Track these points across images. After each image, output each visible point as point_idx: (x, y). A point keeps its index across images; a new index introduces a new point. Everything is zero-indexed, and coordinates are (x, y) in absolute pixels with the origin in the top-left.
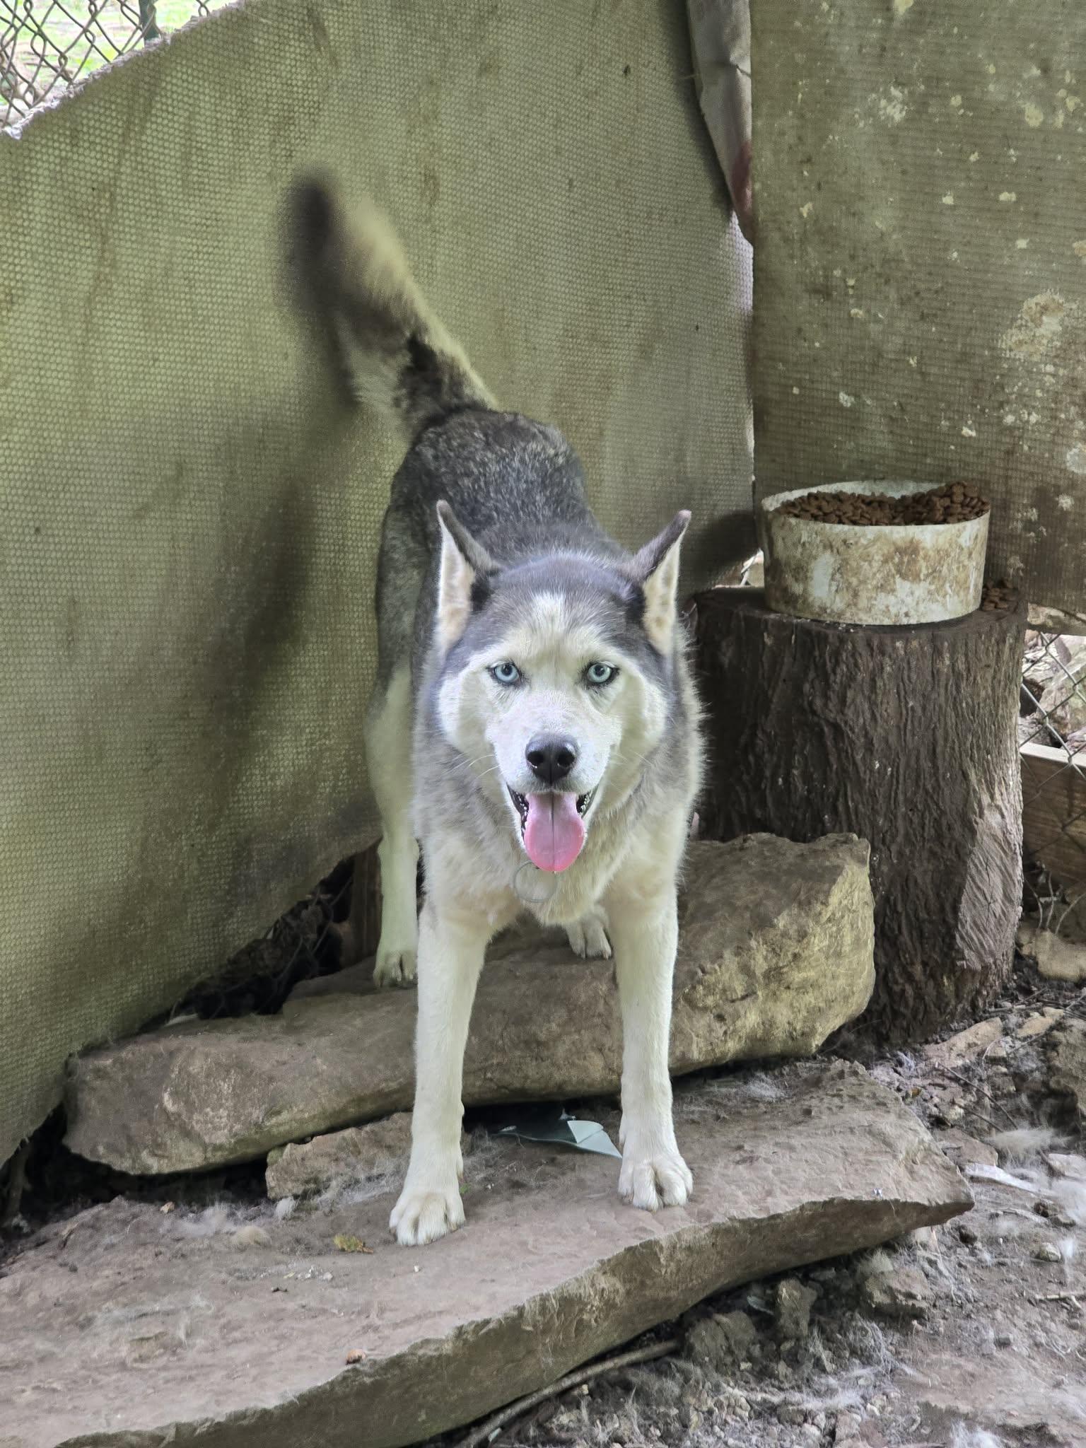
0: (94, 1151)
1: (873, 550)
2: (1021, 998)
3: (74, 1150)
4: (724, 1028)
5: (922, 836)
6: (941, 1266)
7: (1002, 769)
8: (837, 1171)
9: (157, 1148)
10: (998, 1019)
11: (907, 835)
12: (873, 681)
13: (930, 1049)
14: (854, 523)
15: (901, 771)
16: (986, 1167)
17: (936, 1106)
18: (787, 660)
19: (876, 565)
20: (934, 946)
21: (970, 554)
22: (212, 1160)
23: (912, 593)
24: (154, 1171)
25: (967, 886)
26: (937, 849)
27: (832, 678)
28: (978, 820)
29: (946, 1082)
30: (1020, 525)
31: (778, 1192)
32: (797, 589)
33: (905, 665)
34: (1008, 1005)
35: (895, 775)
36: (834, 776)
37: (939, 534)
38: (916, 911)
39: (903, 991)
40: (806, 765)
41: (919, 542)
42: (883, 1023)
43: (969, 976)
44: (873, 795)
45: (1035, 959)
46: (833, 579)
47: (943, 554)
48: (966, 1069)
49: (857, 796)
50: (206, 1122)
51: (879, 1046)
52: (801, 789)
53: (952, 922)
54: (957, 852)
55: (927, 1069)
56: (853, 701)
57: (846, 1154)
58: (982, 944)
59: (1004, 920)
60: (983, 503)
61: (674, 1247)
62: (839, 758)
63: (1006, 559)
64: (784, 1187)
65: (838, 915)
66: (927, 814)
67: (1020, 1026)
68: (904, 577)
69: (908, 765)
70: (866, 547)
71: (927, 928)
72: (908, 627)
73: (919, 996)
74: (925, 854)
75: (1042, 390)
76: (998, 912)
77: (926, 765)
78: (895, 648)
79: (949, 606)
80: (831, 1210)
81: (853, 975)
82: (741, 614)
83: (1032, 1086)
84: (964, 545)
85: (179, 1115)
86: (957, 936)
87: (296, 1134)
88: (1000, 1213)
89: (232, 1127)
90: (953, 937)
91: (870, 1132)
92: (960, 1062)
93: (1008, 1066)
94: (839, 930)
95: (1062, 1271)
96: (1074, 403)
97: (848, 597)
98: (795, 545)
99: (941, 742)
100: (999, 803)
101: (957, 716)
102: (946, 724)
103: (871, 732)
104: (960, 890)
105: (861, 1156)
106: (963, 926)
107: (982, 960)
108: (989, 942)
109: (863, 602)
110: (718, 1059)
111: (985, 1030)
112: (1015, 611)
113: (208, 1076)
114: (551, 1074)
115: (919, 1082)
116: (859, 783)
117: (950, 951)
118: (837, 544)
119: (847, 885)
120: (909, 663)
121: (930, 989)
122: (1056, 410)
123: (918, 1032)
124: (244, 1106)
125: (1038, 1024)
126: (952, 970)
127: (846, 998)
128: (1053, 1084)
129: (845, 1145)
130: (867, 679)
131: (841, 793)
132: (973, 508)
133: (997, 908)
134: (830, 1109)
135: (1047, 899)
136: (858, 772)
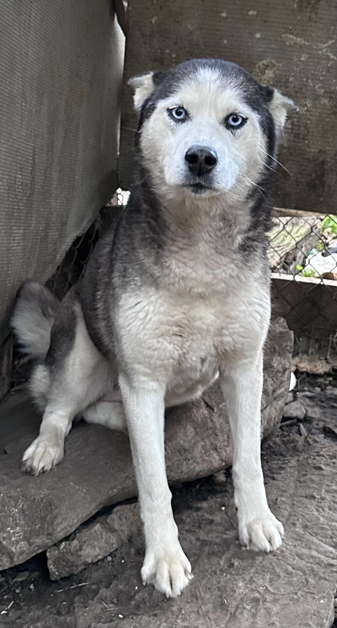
22: (17, 563)
89: (30, 538)
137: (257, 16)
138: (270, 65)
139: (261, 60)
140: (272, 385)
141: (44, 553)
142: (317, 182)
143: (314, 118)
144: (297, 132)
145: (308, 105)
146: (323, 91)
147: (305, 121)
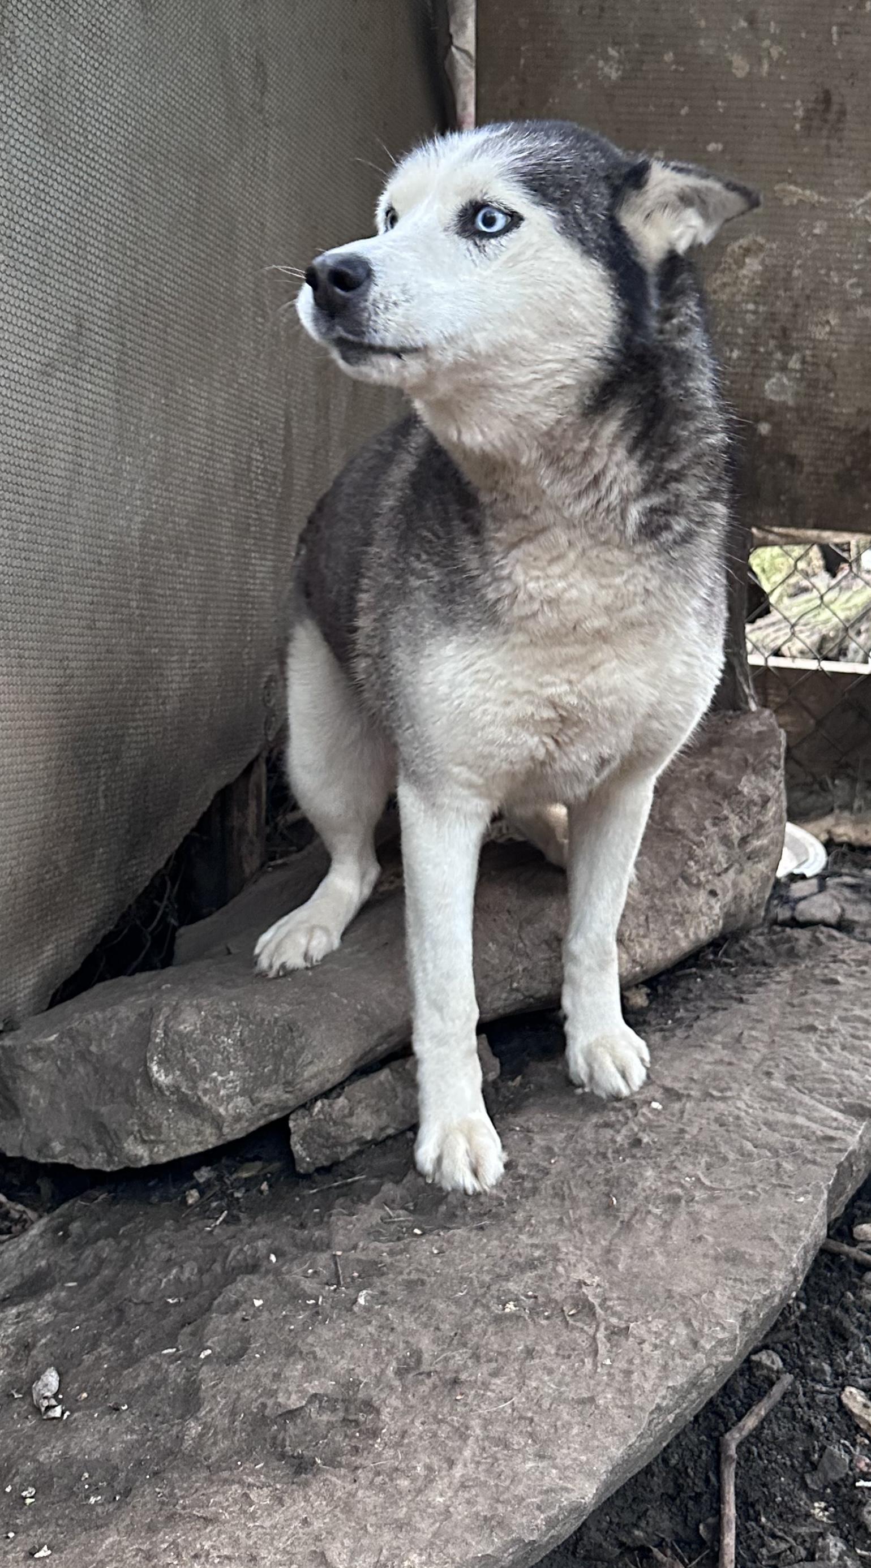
9: (147, 1133)
22: (229, 1137)
24: (145, 1162)
50: (216, 1090)
75: (743, 327)
85: (178, 1087)
87: (325, 1088)
89: (253, 1091)
96: (773, 337)
113: (205, 1033)
137: (723, 151)
138: (754, 247)
139: (736, 239)
140: (738, 828)
141: (285, 1119)
142: (856, 473)
143: (845, 347)
144: (814, 376)
145: (833, 322)
146: (860, 291)
147: (828, 354)
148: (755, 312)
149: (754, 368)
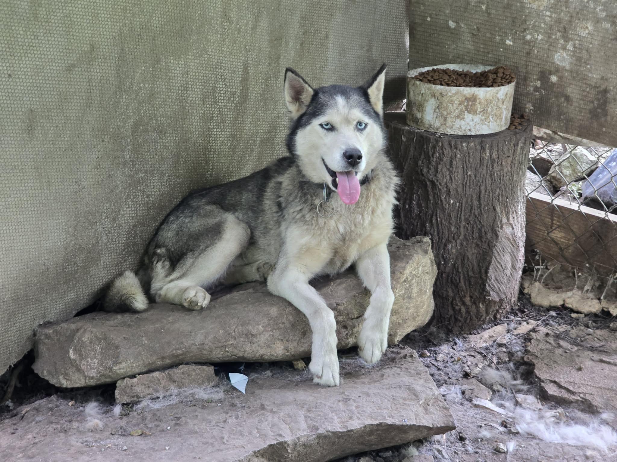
0: (42, 373)
1: (454, 98)
2: (519, 314)
3: (35, 372)
4: (347, 332)
5: (472, 237)
6: (444, 453)
7: (514, 206)
8: (387, 408)
9: (66, 375)
10: (506, 324)
11: (465, 235)
12: (451, 161)
13: (472, 338)
14: (448, 85)
15: (463, 205)
16: (483, 400)
17: (468, 366)
18: (412, 149)
19: (455, 106)
20: (476, 289)
21: (503, 102)
22: (89, 384)
23: (473, 120)
24: (64, 386)
25: (493, 261)
26: (479, 243)
27: (432, 159)
28: (500, 230)
29: (476, 354)
30: (532, 89)
31: (355, 418)
32: (419, 115)
33: (467, 154)
34: (512, 317)
35: (460, 207)
36: (431, 205)
37: (487, 92)
38: (468, 272)
39: (460, 309)
40: (419, 200)
41: (477, 95)
42: (450, 324)
43: (492, 304)
44: (449, 215)
45: (530, 295)
46: (435, 111)
47: (488, 102)
48: (487, 348)
49: (442, 216)
50: (87, 365)
51: (447, 334)
52: (416, 210)
53: (485, 278)
54: (489, 245)
55: (468, 347)
56: (441, 170)
57: (394, 399)
58: (499, 289)
59: (511, 278)
60: (512, 78)
61: (296, 444)
62: (434, 197)
63: (525, 105)
64: (359, 415)
65: (410, 279)
66: (475, 226)
67: (515, 329)
68: (469, 112)
69: (467, 202)
70: (451, 97)
71: (473, 280)
72: (470, 136)
73: (468, 312)
74: (474, 245)
75: (544, 23)
76: (509, 274)
77: (476, 203)
78: (462, 146)
79: (491, 127)
80: (381, 428)
81: (417, 307)
82: (393, 126)
83: (516, 358)
84: (500, 98)
85: (76, 361)
86: (487, 285)
87: (130, 373)
88: (483, 425)
89: (99, 368)
90: (485, 285)
91: (409, 389)
92: (484, 345)
93: (507, 348)
94: (410, 286)
95: (506, 458)
96: (559, 31)
97: (442, 120)
98: (418, 94)
99: (483, 192)
100: (512, 222)
101: (492, 180)
102: (486, 184)
103: (450, 186)
104: (490, 263)
105: (401, 401)
106: (490, 280)
107: (499, 296)
108: (503, 288)
109: (449, 123)
110: (343, 347)
111: (499, 329)
112: (525, 131)
113: (91, 343)
114: (257, 350)
115: (463, 353)
116: (443, 209)
117: (483, 292)
118: (438, 94)
119: (415, 264)
120: (469, 154)
121: (473, 309)
122: (551, 34)
123: (467, 329)
124: (105, 359)
125: (524, 328)
126: (484, 300)
127: (414, 318)
128: (525, 359)
129: (395, 395)
130: (449, 161)
131: (434, 214)
132: (507, 79)
133: (508, 272)
134: (394, 375)
135: (539, 267)
136: (442, 204)
141: (116, 382)
142: (599, 110)
143: (596, 43)
144: (579, 55)
145: (590, 28)
146: (605, 14)
147: (587, 45)
148: (550, 17)
149: (549, 46)
